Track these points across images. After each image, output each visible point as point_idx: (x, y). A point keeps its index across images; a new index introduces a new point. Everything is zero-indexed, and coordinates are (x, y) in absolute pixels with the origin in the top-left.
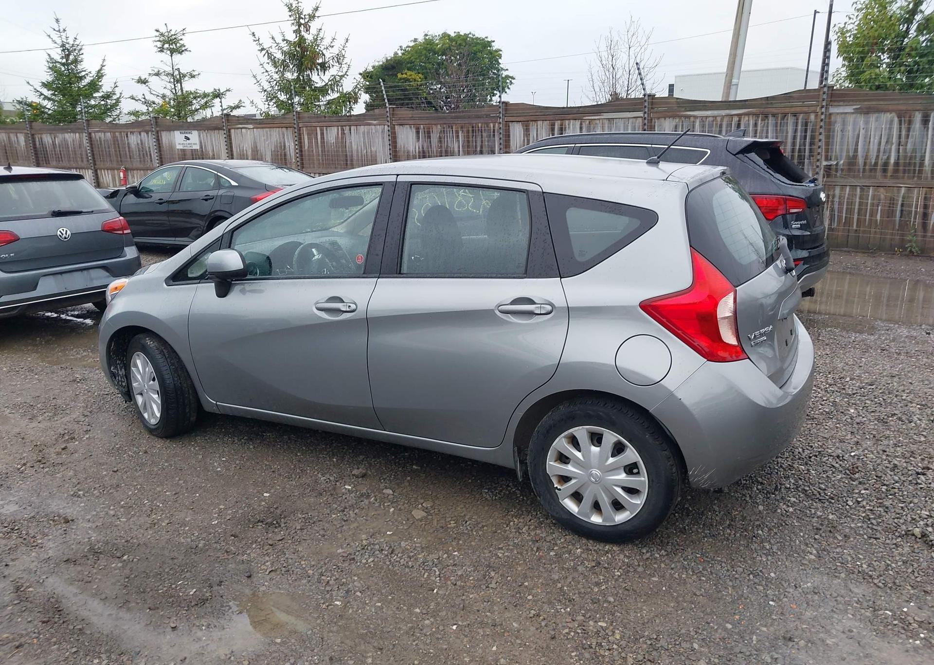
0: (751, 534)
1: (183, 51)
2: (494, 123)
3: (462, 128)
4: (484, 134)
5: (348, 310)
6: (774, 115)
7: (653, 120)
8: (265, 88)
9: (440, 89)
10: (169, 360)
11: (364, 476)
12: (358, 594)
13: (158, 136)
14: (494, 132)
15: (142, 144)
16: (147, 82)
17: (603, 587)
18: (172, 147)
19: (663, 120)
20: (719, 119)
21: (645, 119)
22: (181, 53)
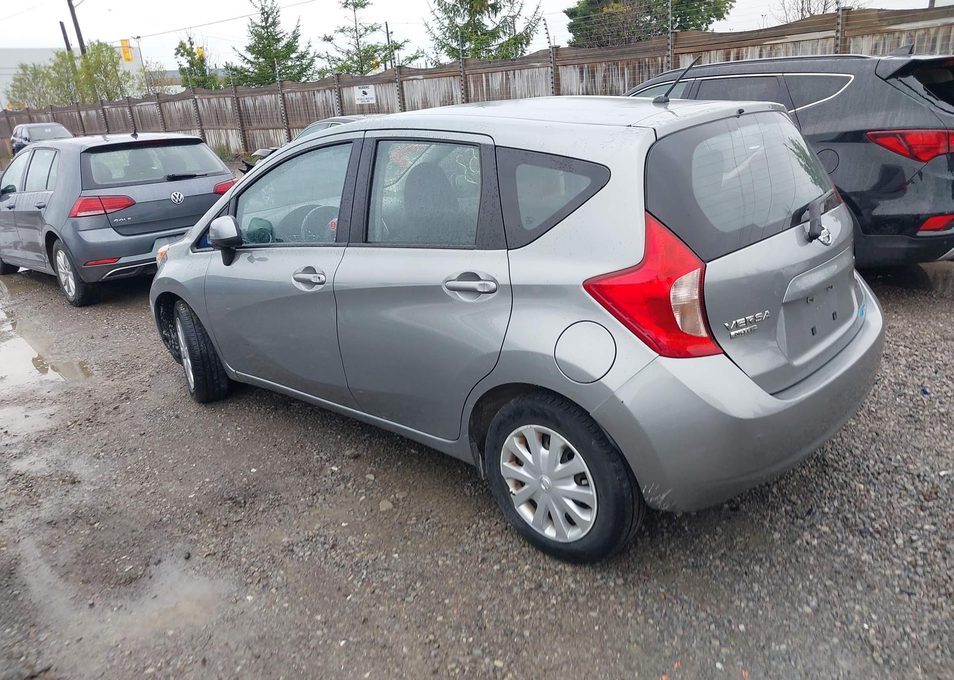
1: (365, 4)
2: (663, 57)
3: (628, 64)
4: (652, 70)
5: (318, 281)
7: (848, 40)
8: (437, 36)
9: (650, 21)
10: (196, 327)
11: (356, 457)
13: (340, 93)
14: (662, 67)
15: (326, 101)
16: (332, 39)
18: (351, 102)
19: (860, 38)
21: (837, 39)
22: (363, 6)
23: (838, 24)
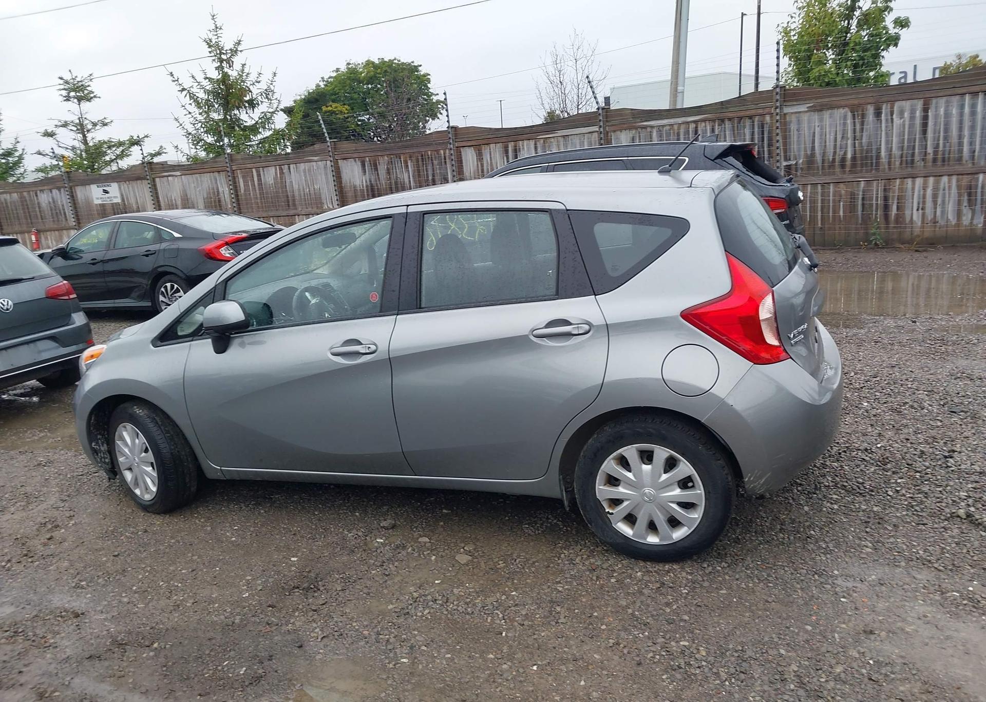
0: (804, 536)
1: (92, 98)
2: (445, 150)
3: (410, 157)
4: (435, 162)
5: (368, 351)
6: (730, 119)
7: (609, 134)
8: (190, 131)
9: (369, 119)
10: (162, 428)
11: (393, 527)
12: (424, 648)
13: (72, 192)
14: (445, 159)
15: (54, 202)
16: (55, 134)
17: (675, 607)
18: (88, 202)
19: (618, 133)
20: (676, 127)
21: (601, 133)
22: (89, 100)
23: (600, 121)
